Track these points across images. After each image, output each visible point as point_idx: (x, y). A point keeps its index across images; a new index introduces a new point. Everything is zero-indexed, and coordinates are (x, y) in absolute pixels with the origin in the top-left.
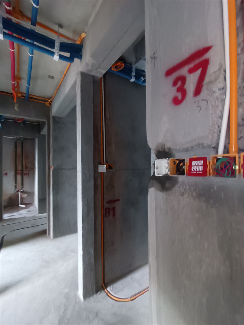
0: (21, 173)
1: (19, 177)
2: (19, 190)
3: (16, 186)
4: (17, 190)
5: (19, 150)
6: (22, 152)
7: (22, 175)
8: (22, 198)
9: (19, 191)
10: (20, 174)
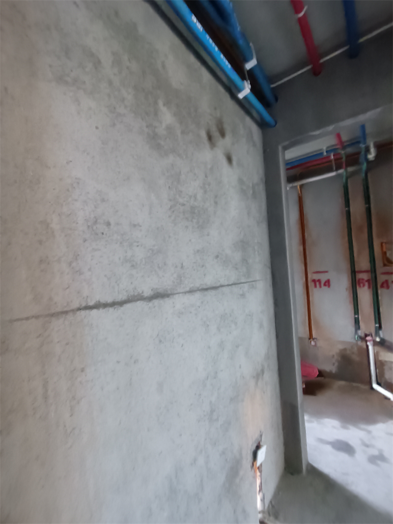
0: (368, 281)
1: (365, 295)
2: (366, 335)
3: (357, 322)
4: (360, 333)
5: (357, 207)
6: (369, 211)
7: (375, 287)
8: (380, 365)
9: (368, 338)
10: (367, 284)
